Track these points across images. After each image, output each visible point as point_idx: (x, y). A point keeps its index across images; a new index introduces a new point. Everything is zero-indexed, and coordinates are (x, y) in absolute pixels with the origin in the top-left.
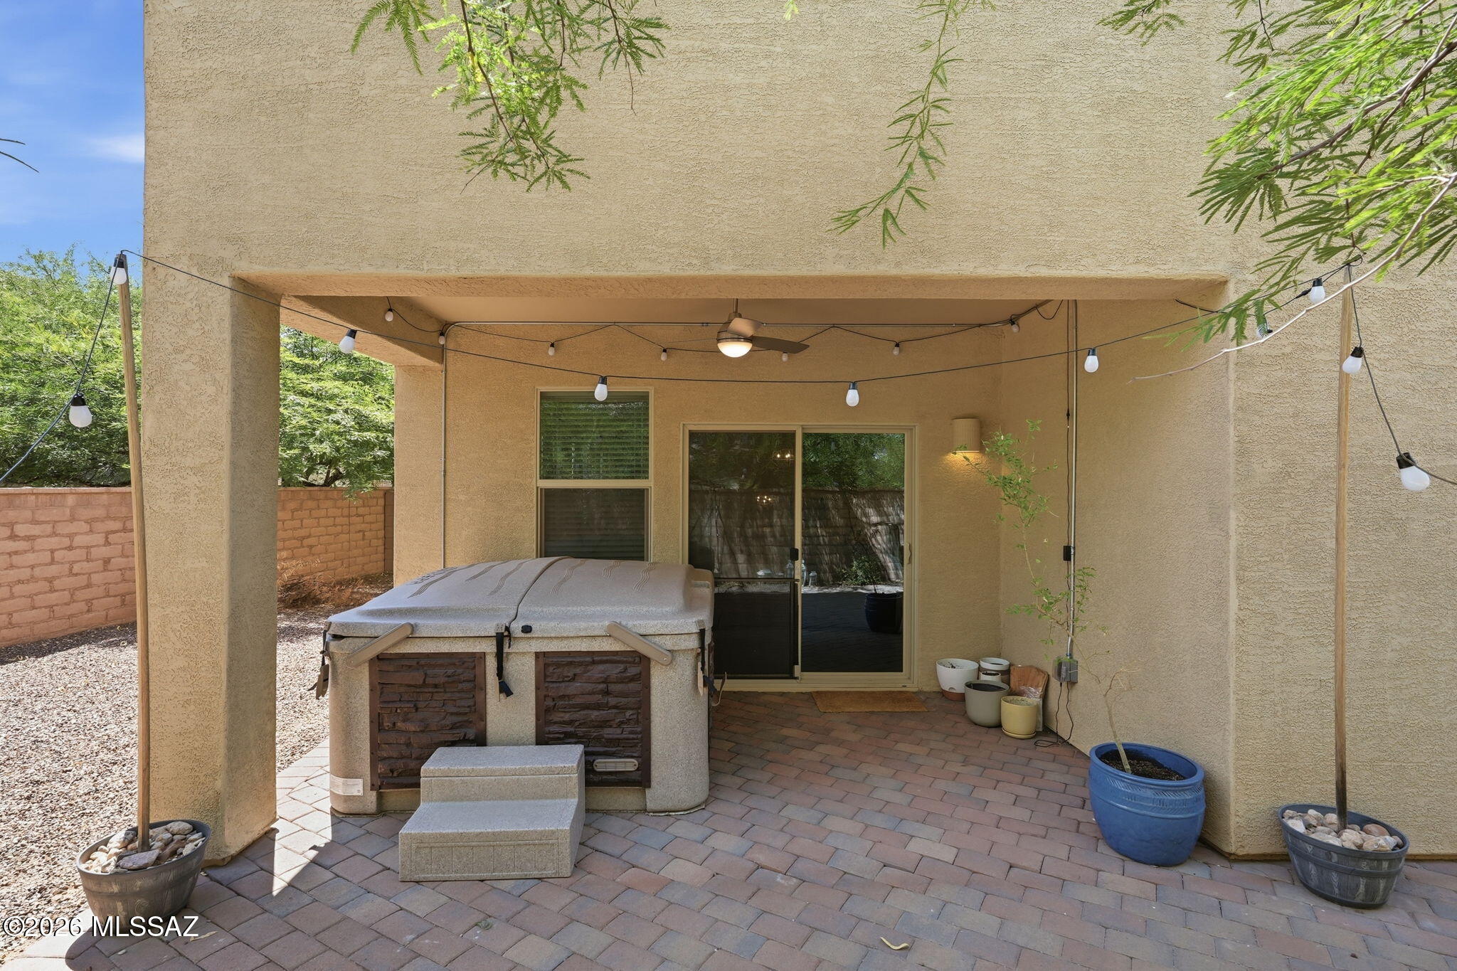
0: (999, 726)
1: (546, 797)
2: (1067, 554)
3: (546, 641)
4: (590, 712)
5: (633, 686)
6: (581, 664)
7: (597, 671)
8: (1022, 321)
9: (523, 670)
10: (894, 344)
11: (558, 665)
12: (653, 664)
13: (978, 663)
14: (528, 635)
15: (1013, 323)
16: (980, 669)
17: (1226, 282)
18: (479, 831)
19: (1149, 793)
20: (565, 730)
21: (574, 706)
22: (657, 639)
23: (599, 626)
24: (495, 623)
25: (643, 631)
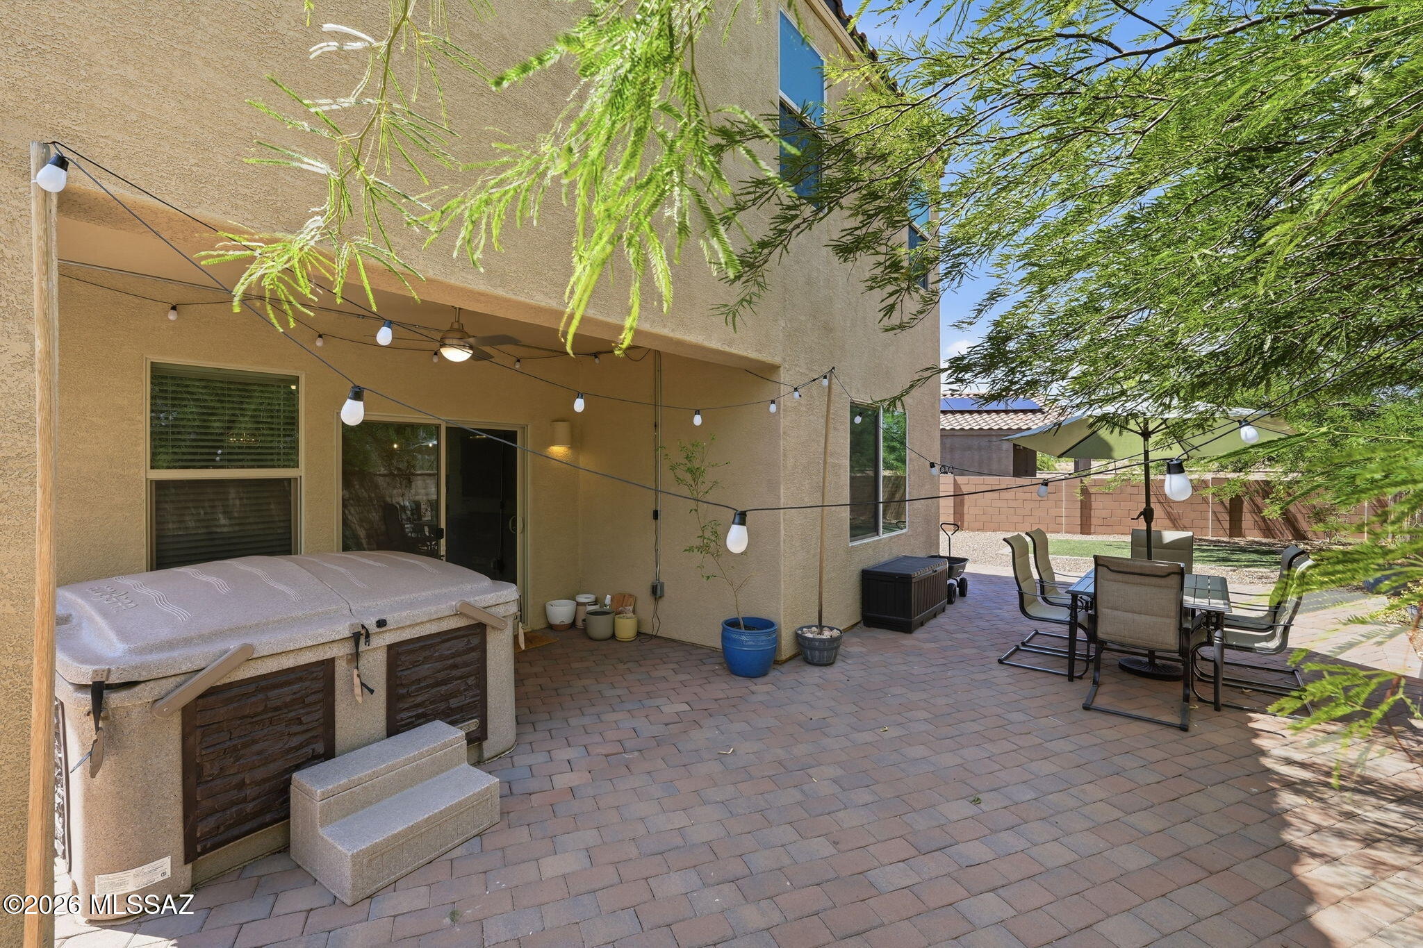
0: (613, 636)
1: (442, 771)
2: (656, 515)
3: (399, 632)
4: (438, 689)
5: (474, 655)
6: (432, 646)
7: (446, 649)
8: (601, 356)
9: (375, 663)
10: (515, 359)
11: (412, 652)
12: (489, 630)
13: (575, 600)
14: (384, 629)
15: (596, 357)
16: (578, 604)
17: (779, 367)
18: (427, 816)
19: (764, 638)
20: (414, 713)
21: (427, 687)
22: (493, 609)
23: (446, 608)
24: (347, 625)
25: (483, 605)
